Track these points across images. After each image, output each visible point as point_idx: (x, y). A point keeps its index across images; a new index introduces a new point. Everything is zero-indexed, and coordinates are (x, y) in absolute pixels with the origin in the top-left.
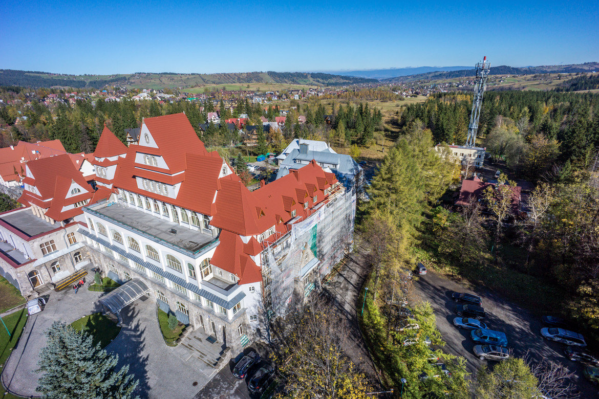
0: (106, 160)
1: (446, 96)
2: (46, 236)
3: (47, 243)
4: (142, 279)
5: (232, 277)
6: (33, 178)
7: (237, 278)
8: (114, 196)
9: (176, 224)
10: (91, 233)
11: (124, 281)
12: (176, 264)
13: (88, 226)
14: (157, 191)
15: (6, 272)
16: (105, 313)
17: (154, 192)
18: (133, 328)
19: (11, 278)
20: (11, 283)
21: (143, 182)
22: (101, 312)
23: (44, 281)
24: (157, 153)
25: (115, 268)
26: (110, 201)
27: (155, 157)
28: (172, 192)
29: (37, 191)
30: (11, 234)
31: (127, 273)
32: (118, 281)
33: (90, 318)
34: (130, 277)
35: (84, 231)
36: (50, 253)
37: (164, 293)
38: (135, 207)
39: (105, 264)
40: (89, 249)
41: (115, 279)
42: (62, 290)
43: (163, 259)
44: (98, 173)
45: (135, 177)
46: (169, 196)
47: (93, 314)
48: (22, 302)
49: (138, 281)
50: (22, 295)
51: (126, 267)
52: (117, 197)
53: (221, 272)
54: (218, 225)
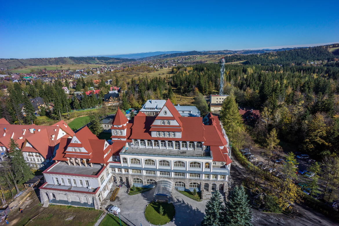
0: (123, 126)
1: (182, 68)
4: (166, 180)
5: (221, 163)
6: (79, 143)
7: (225, 163)
8: (127, 144)
9: (177, 149)
10: (122, 166)
11: (147, 185)
12: (197, 165)
13: (120, 163)
14: (167, 136)
15: (71, 202)
16: (155, 201)
17: (164, 137)
18: (177, 201)
19: (78, 203)
20: (79, 206)
21: (157, 133)
22: (153, 201)
23: (103, 198)
24: (173, 119)
25: (139, 180)
26: (126, 147)
27: (170, 121)
28: (179, 135)
29: (83, 150)
30: (72, 178)
31: (151, 180)
32: (143, 186)
33: (151, 205)
34: (153, 181)
35: (115, 166)
36: (103, 182)
37: (183, 182)
38: (145, 147)
39: (132, 180)
40: (117, 175)
41: (140, 186)
42: (115, 200)
43: (188, 165)
44: (114, 134)
45: (151, 132)
46: (176, 137)
47: (150, 203)
48: (101, 212)
49: (164, 181)
50: (96, 209)
51: (153, 177)
52: (129, 144)
53: (215, 163)
54: (208, 145)
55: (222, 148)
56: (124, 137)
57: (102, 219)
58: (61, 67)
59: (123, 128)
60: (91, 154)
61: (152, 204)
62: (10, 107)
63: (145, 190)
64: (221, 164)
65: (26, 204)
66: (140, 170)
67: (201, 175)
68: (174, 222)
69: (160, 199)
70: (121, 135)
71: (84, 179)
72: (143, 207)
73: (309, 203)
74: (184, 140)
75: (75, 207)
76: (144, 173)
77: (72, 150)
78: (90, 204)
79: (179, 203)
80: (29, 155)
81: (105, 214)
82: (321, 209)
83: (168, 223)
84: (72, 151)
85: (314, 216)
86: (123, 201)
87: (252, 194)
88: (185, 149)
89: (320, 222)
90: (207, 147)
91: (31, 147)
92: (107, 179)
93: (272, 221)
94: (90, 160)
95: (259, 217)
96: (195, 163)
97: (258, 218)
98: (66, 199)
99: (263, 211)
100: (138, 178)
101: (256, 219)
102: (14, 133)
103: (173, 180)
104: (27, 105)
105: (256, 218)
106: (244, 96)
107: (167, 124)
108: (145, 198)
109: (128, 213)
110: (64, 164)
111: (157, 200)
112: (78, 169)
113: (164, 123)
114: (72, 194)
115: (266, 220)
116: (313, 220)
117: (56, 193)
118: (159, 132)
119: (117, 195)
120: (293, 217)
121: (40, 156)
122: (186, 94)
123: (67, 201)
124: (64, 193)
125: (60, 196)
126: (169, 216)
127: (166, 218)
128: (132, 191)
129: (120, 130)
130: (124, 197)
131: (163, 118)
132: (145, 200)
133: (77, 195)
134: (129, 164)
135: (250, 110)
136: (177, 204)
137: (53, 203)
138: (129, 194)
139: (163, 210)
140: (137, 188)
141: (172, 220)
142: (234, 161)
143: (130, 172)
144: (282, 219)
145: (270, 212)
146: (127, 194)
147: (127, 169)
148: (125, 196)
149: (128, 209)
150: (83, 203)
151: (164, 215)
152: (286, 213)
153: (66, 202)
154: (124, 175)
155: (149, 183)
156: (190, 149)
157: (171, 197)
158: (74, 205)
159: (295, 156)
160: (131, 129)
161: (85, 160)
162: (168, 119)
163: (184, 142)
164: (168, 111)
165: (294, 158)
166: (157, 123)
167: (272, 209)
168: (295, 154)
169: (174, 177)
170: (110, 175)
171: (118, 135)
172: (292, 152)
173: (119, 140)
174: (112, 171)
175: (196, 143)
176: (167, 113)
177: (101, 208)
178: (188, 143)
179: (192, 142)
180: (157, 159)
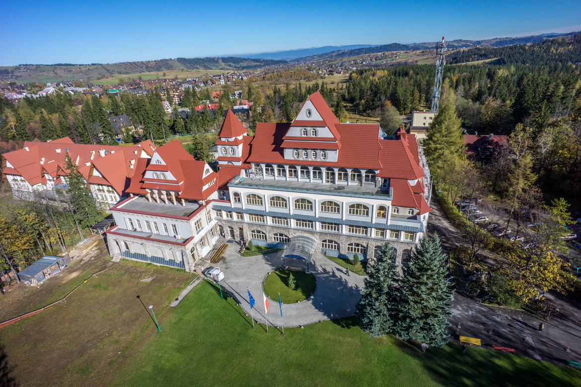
0: (236, 139)
1: (367, 72)
3: (198, 222)
4: (306, 235)
5: (409, 212)
6: (162, 164)
7: (416, 211)
8: (243, 171)
9: (330, 184)
10: (233, 207)
11: (275, 243)
12: (362, 210)
13: (229, 201)
14: (311, 158)
15: (150, 256)
16: (285, 267)
17: (307, 160)
18: (323, 271)
19: (161, 260)
20: (162, 265)
21: (293, 152)
22: (281, 268)
23: (199, 256)
24: (322, 124)
25: (261, 234)
26: (241, 176)
27: (318, 128)
28: (333, 157)
29: (169, 176)
30: (152, 220)
31: (281, 235)
32: (268, 245)
33: (276, 274)
34: (284, 237)
35: (221, 206)
36: (200, 231)
37: (336, 240)
38: (273, 178)
39: (248, 233)
40: (224, 223)
41: (262, 244)
42: (218, 261)
43: (345, 209)
44: (222, 153)
45: (283, 149)
46: (328, 161)
47: (276, 270)
48: (194, 276)
49: (302, 237)
50: (187, 270)
51: (284, 228)
52: (246, 172)
53: (398, 210)
54: (386, 176)
55: (413, 183)
56: (238, 160)
57: (194, 285)
58: (164, 75)
59: (236, 143)
60: (182, 183)
61: (278, 272)
62: (80, 125)
63: (270, 251)
64: (409, 213)
65: (91, 255)
66: (261, 215)
67: (369, 229)
68: (311, 301)
69: (293, 266)
70: (233, 156)
71: (170, 222)
72: (263, 275)
74: (342, 165)
75: (156, 266)
76: (269, 221)
77: (154, 177)
78: (178, 262)
79: (326, 275)
80: (99, 190)
81: (201, 280)
83: (300, 301)
84: (152, 178)
86: (232, 264)
87: (465, 273)
88: (343, 183)
90: (385, 181)
91: (101, 176)
92: (207, 227)
93: (498, 319)
94: (180, 193)
95: (472, 311)
96: (359, 206)
97: (470, 313)
98: (143, 252)
99: (484, 302)
100: (259, 229)
101: (466, 313)
102: (79, 157)
103: (317, 236)
104: (104, 123)
105: (465, 311)
106: (480, 113)
107: (311, 135)
108: (268, 261)
109: (237, 281)
110: (143, 200)
111: (287, 267)
112: (163, 208)
113: (306, 132)
114: (151, 244)
115: (486, 317)
117: (129, 241)
118: (296, 149)
119: (223, 255)
120: (544, 318)
121: (113, 192)
122: (368, 112)
123: (146, 255)
124: (140, 241)
125: (136, 247)
126: (304, 292)
127: (299, 293)
128: (247, 251)
129: (231, 147)
130: (233, 258)
131: (303, 124)
132: (268, 265)
133: (158, 245)
134: (244, 205)
135: (488, 136)
136: (322, 275)
137: (126, 258)
138: (243, 255)
139: (295, 282)
140: (258, 248)
141: (308, 298)
142: (440, 220)
143: (247, 218)
145: (496, 306)
146: (239, 255)
147: (240, 213)
148: (235, 257)
149: (237, 276)
150: (168, 260)
151: (296, 289)
152: (532, 309)
153: (144, 257)
154: (237, 222)
155: (277, 240)
156: (353, 184)
157: (313, 263)
158: (155, 262)
159: (569, 205)
160: (251, 145)
161: (173, 193)
162: (314, 125)
163: (342, 169)
164: (314, 110)
165: (565, 209)
166: (294, 132)
167: (501, 299)
168: (568, 203)
169: (321, 231)
170: (214, 222)
171: (229, 156)
172: (562, 199)
173: (230, 164)
174: (216, 216)
175: (363, 173)
176: (312, 113)
177: (195, 271)
178: (349, 172)
179: (356, 170)
180: (292, 196)
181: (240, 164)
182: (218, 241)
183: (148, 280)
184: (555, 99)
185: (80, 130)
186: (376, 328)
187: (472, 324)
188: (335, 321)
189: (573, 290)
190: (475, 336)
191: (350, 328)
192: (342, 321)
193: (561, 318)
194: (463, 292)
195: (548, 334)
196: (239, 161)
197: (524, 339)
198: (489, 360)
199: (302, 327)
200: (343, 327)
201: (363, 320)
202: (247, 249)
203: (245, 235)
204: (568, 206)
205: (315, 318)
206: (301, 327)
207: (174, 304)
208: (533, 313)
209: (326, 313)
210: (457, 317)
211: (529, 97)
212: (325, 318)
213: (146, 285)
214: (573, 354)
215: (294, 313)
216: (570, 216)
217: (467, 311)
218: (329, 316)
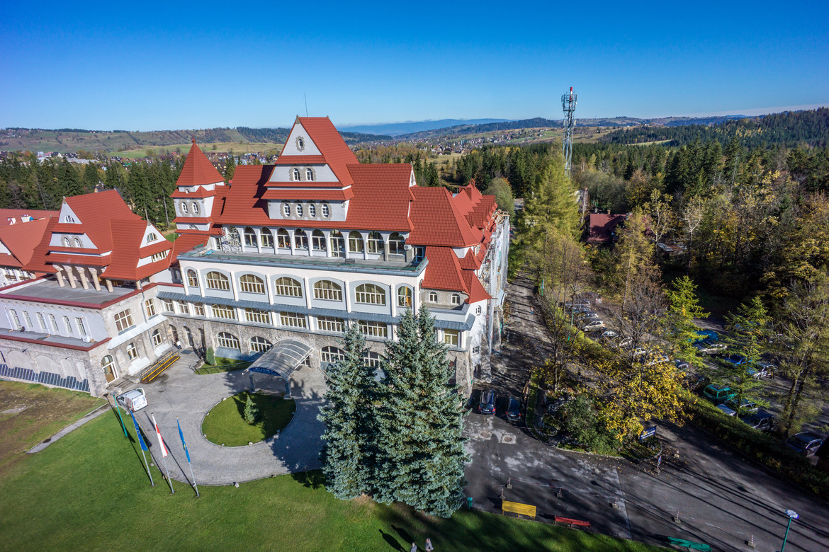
0: (200, 189)
1: (493, 149)
2: (122, 303)
3: (122, 314)
4: (296, 338)
5: (454, 298)
6: (76, 223)
7: (463, 297)
8: (213, 240)
9: (338, 258)
10: (187, 294)
11: (252, 355)
12: (375, 294)
13: (183, 286)
14: (308, 216)
15: (39, 373)
16: (253, 390)
17: (302, 219)
18: (311, 397)
19: (54, 378)
20: (57, 387)
21: (281, 207)
22: (247, 391)
23: (121, 372)
24: (319, 161)
25: (232, 339)
26: (209, 245)
27: (314, 167)
28: (340, 212)
29: (86, 242)
30: (46, 310)
31: (261, 340)
32: (240, 357)
33: (235, 399)
34: (266, 344)
35: (171, 293)
36: (126, 330)
37: (342, 347)
38: (256, 250)
39: (212, 337)
40: (177, 321)
41: (231, 355)
42: (154, 381)
43: (350, 294)
44: (181, 212)
45: (266, 201)
46: (332, 219)
47: (236, 395)
48: (100, 403)
49: (291, 342)
50: (93, 394)
51: (264, 329)
52: (218, 243)
53: (436, 297)
54: (419, 243)
55: (461, 253)
56: (203, 221)
57: (88, 419)
58: (215, 148)
59: (201, 195)
60: (109, 253)
61: (237, 398)
63: (236, 368)
64: (454, 302)
66: (230, 306)
67: (389, 327)
68: (271, 444)
69: (268, 389)
70: (197, 216)
71: (73, 313)
72: (213, 401)
73: (726, 437)
74: (354, 227)
75: (46, 388)
76: (242, 316)
77: (63, 244)
78: (80, 381)
79: (314, 402)
81: (108, 409)
82: (759, 455)
83: (254, 443)
84: (62, 246)
85: (730, 473)
86: (174, 384)
87: (545, 400)
88: (357, 256)
89: (742, 489)
90: (420, 251)
91: (9, 254)
92: (142, 325)
93: (578, 474)
94: (103, 270)
95: (540, 460)
96: (370, 287)
97: (536, 463)
98: (27, 366)
99: (563, 445)
100: (228, 331)
101: (529, 465)
103: (312, 341)
105: (528, 461)
106: (624, 191)
107: (306, 179)
108: (230, 382)
109: (167, 410)
111: (257, 390)
113: (298, 175)
114: (38, 350)
115: (558, 470)
116: (720, 481)
117: (5, 347)
118: (286, 201)
119: (166, 372)
123: (32, 371)
124: (20, 346)
125: (16, 357)
126: (266, 428)
127: (258, 430)
128: (206, 367)
129: (194, 201)
130: (180, 376)
131: (294, 162)
132: (227, 387)
133: (48, 352)
134: (204, 290)
135: (624, 215)
136: (307, 403)
138: (197, 372)
139: (255, 411)
140: (225, 361)
141: (268, 438)
143: (209, 312)
144: (615, 471)
145: (581, 452)
146: (192, 372)
147: (199, 303)
148: (184, 375)
149: (170, 402)
150: (65, 377)
151: (255, 423)
152: (637, 457)
153: (27, 374)
154: (195, 320)
155: (257, 350)
156: (372, 257)
157: (300, 385)
158: (45, 382)
159: (696, 287)
160: (224, 199)
161: (93, 271)
162: (308, 162)
163: (355, 233)
164: (307, 140)
165: (693, 294)
166: (281, 175)
167: (584, 438)
168: (694, 283)
169: (319, 333)
170: (159, 319)
171: (191, 216)
172: (687, 278)
173: (194, 229)
174: (165, 310)
175: (386, 239)
176: (304, 144)
177: (106, 395)
178: (366, 237)
179: (376, 235)
180: (270, 274)
181: (207, 228)
182: (169, 351)
183: (17, 410)
184: (715, 168)
185: (32, 200)
186: (342, 481)
187: (530, 482)
188: (299, 476)
189: (691, 417)
190: (527, 500)
191: (317, 487)
192: (310, 476)
193: (678, 470)
194: (534, 432)
195: (650, 494)
196: (206, 224)
197: (611, 505)
198: (535, 543)
199: (237, 485)
200: (307, 485)
201: (324, 469)
202: (207, 363)
203: (207, 341)
204: (694, 289)
205: (266, 470)
206: (235, 483)
207: (38, 448)
208: (636, 462)
209: (289, 463)
210: (511, 470)
211: (683, 166)
212: (285, 470)
213: (8, 418)
214: (684, 528)
215: (235, 461)
216: (698, 304)
217: (531, 461)
218: (291, 468)
